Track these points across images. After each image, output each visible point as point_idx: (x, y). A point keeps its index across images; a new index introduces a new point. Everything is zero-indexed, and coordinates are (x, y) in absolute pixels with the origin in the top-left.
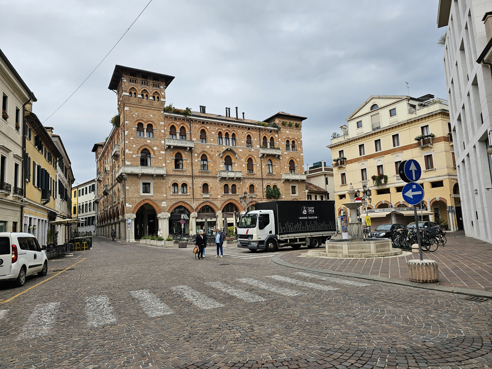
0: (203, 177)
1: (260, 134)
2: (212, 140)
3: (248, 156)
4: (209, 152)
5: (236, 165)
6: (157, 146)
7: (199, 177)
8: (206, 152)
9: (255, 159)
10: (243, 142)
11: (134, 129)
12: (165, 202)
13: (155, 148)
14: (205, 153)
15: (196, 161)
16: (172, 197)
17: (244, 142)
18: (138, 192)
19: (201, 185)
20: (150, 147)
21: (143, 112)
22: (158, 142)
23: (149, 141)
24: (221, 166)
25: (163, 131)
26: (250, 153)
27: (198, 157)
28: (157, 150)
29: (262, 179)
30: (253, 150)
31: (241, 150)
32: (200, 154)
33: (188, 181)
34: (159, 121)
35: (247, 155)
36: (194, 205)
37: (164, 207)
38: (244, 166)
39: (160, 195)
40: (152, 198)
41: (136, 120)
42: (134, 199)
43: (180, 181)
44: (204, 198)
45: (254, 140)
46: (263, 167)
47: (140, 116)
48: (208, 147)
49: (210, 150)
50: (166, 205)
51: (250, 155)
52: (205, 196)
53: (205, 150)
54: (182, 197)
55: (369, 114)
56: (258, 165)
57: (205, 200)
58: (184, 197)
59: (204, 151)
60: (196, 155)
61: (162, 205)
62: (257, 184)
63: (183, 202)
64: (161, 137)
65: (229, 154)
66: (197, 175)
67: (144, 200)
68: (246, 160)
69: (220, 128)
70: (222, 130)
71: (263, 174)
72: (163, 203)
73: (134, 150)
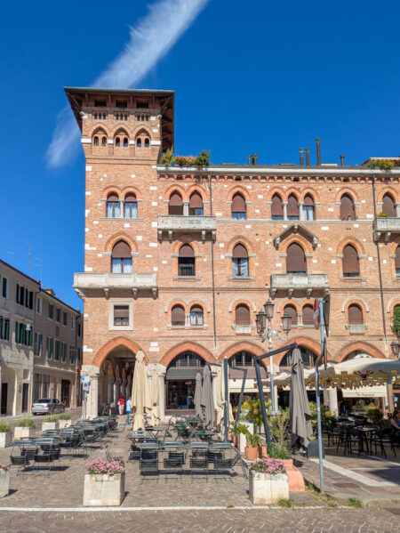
0: (237, 290)
1: (374, 190)
2: (257, 211)
3: (345, 239)
4: (250, 238)
5: (315, 261)
6: (143, 233)
7: (229, 290)
8: (243, 238)
9: (362, 245)
10: (331, 210)
11: (100, 204)
12: (156, 344)
13: (139, 238)
14: (242, 241)
15: (222, 257)
16: (172, 333)
17: (334, 208)
18: (105, 323)
19: (231, 307)
20: (129, 236)
21: (117, 171)
22: (145, 225)
23: (127, 225)
24: (279, 265)
25: (155, 204)
26: (349, 233)
27: (226, 249)
28: (143, 242)
29: (381, 290)
30: (356, 226)
31: (325, 228)
32: (230, 243)
33: (203, 300)
34: (147, 185)
35: (342, 238)
36: (217, 350)
37: (155, 353)
38: (334, 262)
39: (147, 329)
40: (131, 336)
41: (104, 187)
42: (97, 337)
43: (187, 301)
44: (238, 335)
45: (361, 202)
46: (385, 262)
47: (113, 180)
48: (248, 227)
49: (254, 233)
51: (350, 237)
52: (240, 330)
53: (242, 234)
54: (191, 333)
56: (371, 259)
57: (241, 338)
58: (196, 333)
59: (239, 237)
60: (222, 245)
61: (151, 350)
62: (367, 301)
64: (151, 216)
65: (296, 239)
66: (224, 286)
67: (115, 339)
68: (338, 250)
69: (276, 185)
70: (282, 189)
71: (383, 280)
72: (153, 344)
73: (99, 245)
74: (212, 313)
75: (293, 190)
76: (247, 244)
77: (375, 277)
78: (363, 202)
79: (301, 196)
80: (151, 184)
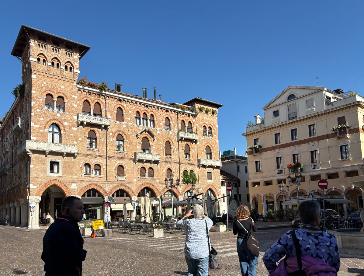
0: (118, 158)
1: (178, 118)
2: (129, 119)
3: (166, 139)
4: (125, 132)
5: (154, 147)
6: (68, 121)
7: (114, 158)
8: (122, 131)
9: (172, 142)
11: (41, 100)
12: (75, 184)
13: (66, 124)
14: (121, 133)
15: (111, 140)
16: (84, 179)
17: (162, 123)
18: (45, 171)
19: (115, 166)
20: (60, 122)
21: (52, 82)
22: (69, 117)
23: (58, 115)
24: (138, 147)
25: (75, 105)
26: (168, 136)
27: (113, 136)
28: (68, 126)
29: (179, 163)
30: (171, 133)
31: (158, 132)
32: (115, 133)
33: (101, 162)
34: (71, 93)
36: (108, 188)
37: (74, 189)
38: (161, 148)
39: (71, 176)
41: (44, 90)
42: (39, 180)
44: (118, 181)
46: (181, 151)
47: (50, 87)
48: (124, 126)
49: (127, 130)
50: (76, 188)
51: (168, 138)
52: (120, 178)
53: (122, 129)
54: (95, 179)
55: (286, 104)
56: (176, 149)
57: (120, 183)
58: (97, 179)
59: (120, 131)
60: (111, 134)
61: (72, 187)
62: (174, 168)
63: (95, 184)
64: (73, 112)
65: (146, 136)
66: (112, 155)
67: (51, 181)
68: (163, 143)
69: (137, 107)
70: (140, 110)
71: (180, 159)
72: (73, 184)
73: (40, 124)
74: (106, 169)
75: (145, 111)
76: (123, 135)
77: (177, 157)
78: (174, 122)
79: (149, 115)
80: (73, 94)
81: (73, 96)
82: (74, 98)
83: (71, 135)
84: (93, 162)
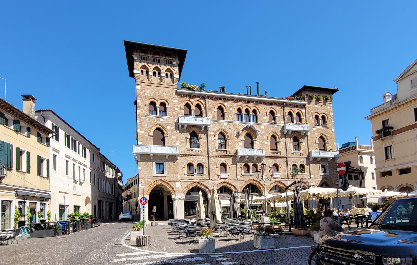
0: (220, 156)
1: (284, 110)
2: (230, 116)
4: (226, 130)
5: (257, 143)
6: (170, 125)
7: (216, 156)
8: (223, 130)
9: (278, 136)
10: (265, 118)
11: (146, 108)
12: (179, 183)
13: (168, 127)
15: (213, 139)
16: (188, 178)
18: (151, 172)
19: (218, 165)
20: (162, 126)
21: (155, 90)
22: (171, 121)
23: (161, 120)
24: (241, 144)
25: (176, 109)
27: (215, 135)
28: (170, 129)
29: (287, 158)
30: (276, 127)
31: (262, 127)
32: (216, 132)
33: (203, 161)
34: (172, 98)
35: (270, 132)
38: (266, 143)
39: (174, 175)
40: (165, 179)
41: (148, 99)
42: (146, 180)
45: (278, 115)
46: (288, 144)
47: (152, 95)
48: (226, 124)
49: (229, 127)
50: (180, 186)
51: (273, 132)
52: (222, 176)
56: (282, 143)
57: (223, 180)
58: (200, 178)
60: (212, 133)
61: (176, 186)
62: (281, 163)
63: (198, 183)
64: (174, 116)
65: (249, 132)
66: (214, 154)
67: (157, 181)
68: (268, 138)
69: (239, 104)
70: (242, 106)
71: (287, 153)
73: (146, 130)
74: (208, 168)
75: (247, 107)
76: (225, 133)
77: (284, 151)
79: (251, 110)
80: (174, 98)
81: (175, 101)
82: (175, 102)
83: (173, 137)
84: (196, 162)
